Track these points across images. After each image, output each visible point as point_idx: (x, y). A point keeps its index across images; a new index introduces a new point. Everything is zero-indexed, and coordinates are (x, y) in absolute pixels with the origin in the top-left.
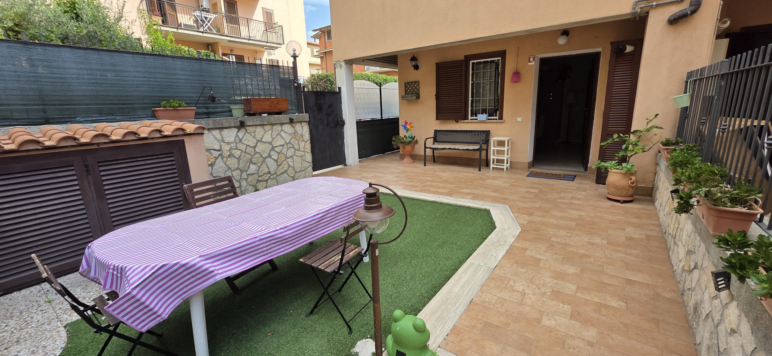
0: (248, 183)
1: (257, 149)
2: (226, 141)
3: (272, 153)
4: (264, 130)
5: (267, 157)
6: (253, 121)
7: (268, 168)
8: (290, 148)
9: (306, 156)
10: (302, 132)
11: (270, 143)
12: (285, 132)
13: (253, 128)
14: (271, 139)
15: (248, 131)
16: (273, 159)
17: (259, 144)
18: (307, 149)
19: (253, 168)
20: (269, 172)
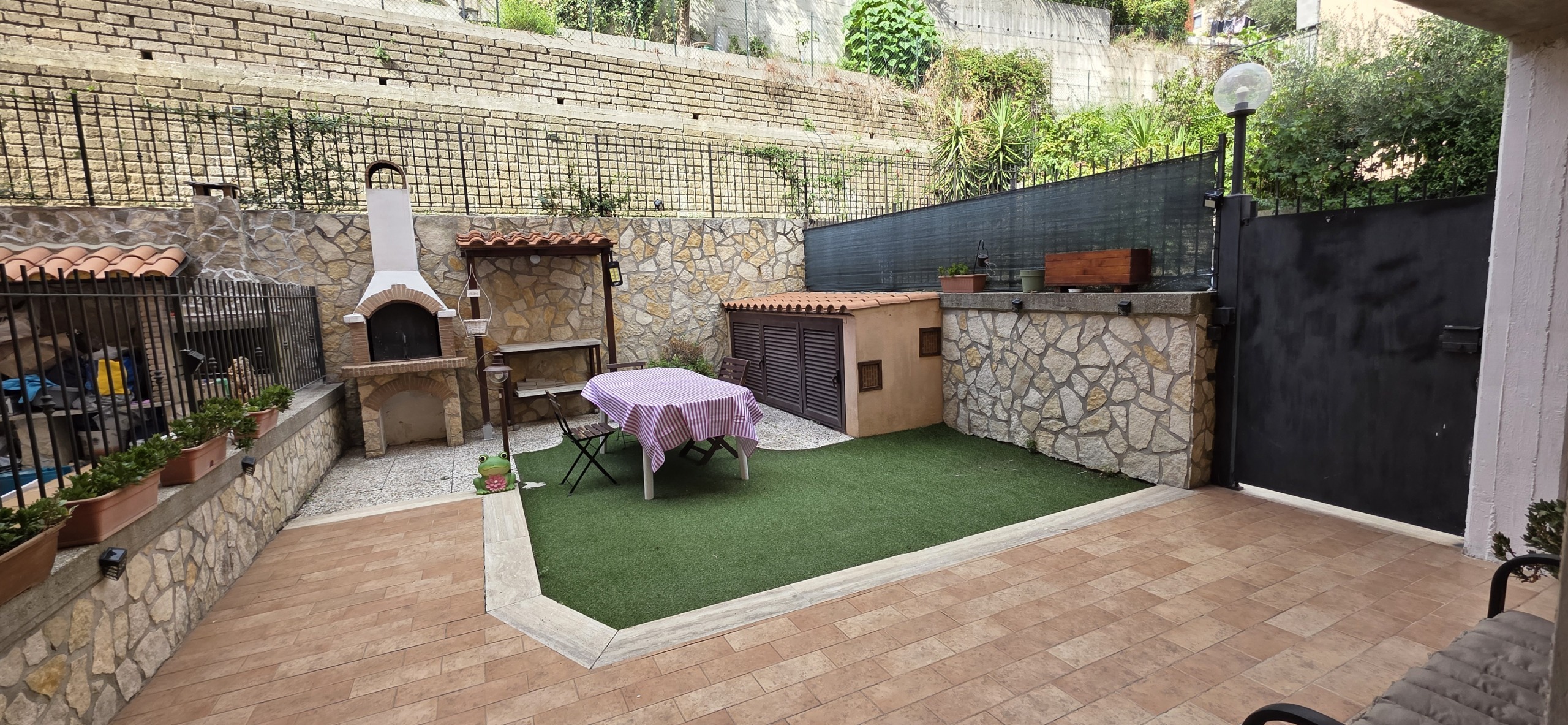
0: (1021, 421)
1: (1046, 362)
2: (999, 334)
3: (1076, 378)
4: (1065, 323)
5: (1063, 384)
6: (1040, 302)
7: (1062, 407)
8: (1125, 379)
9: (1174, 418)
10: (1168, 346)
11: (1074, 355)
12: (1114, 336)
13: (1043, 317)
14: (1076, 346)
15: (1034, 322)
16: (1076, 392)
17: (1051, 351)
18: (1179, 396)
19: (1033, 397)
20: (1063, 418)
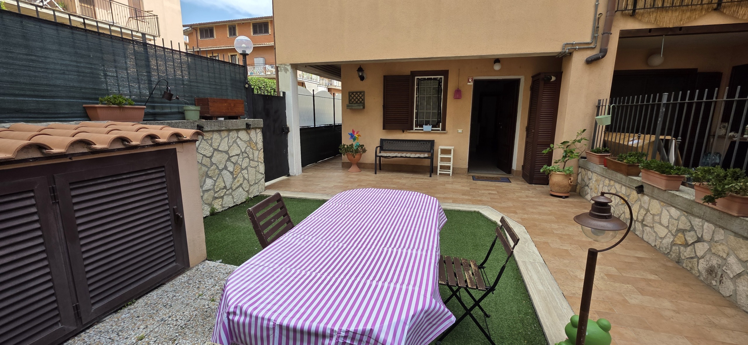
1: (214, 160)
3: (229, 164)
4: (221, 136)
5: (223, 169)
6: (211, 125)
7: (224, 182)
8: (245, 157)
9: (260, 167)
10: (256, 140)
11: (227, 152)
12: (241, 139)
13: (210, 134)
14: (227, 147)
15: (205, 138)
16: (229, 171)
17: (216, 153)
18: (260, 158)
19: (209, 183)
20: (225, 187)
